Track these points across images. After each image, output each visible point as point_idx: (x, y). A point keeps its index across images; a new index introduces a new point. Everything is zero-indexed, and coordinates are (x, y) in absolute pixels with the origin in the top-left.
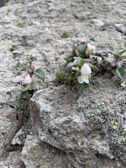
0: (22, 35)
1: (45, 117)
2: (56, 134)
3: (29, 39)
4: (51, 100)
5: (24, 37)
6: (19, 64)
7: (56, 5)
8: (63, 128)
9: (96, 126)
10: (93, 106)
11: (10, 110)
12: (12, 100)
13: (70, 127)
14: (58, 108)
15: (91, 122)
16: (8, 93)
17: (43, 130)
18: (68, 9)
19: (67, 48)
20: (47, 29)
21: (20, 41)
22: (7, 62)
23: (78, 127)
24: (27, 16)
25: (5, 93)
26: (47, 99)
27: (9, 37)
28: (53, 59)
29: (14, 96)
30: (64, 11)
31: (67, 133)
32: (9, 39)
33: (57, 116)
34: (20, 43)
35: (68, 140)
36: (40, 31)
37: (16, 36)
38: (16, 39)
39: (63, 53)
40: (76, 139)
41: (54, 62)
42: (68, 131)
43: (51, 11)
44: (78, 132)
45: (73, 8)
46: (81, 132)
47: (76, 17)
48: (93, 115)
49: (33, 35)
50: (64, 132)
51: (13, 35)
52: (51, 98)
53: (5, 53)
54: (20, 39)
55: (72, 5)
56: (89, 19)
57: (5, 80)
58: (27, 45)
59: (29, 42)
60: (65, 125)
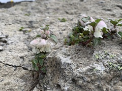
0: (29, 20)
1: (67, 68)
2: (81, 82)
3: (35, 23)
4: (69, 55)
5: (31, 22)
6: (29, 37)
7: (52, 6)
8: (87, 76)
9: (116, 74)
10: (108, 57)
11: (23, 72)
12: (25, 63)
13: (94, 74)
14: (77, 61)
15: (110, 70)
16: (21, 57)
17: (66, 81)
18: (61, 8)
19: (67, 27)
20: (48, 17)
21: (27, 24)
22: (18, 37)
23: (101, 74)
24: (31, 11)
25: (18, 58)
26: (65, 54)
27: (19, 22)
28: (58, 33)
29: (27, 60)
30: (58, 9)
31: (92, 80)
32: (18, 23)
33: (78, 67)
34: (27, 26)
35: (93, 87)
36: (43, 19)
37: (24, 21)
38: (24, 23)
39: (65, 30)
40: (100, 85)
41: (59, 35)
42: (93, 78)
43: (48, 9)
44: (102, 79)
45: (64, 8)
46: (104, 79)
47: (67, 13)
48: (111, 63)
49: (38, 20)
50: (89, 80)
51: (22, 20)
52: (68, 53)
53: (15, 32)
54: (28, 23)
55: (63, 6)
56: (76, 14)
57: (18, 47)
58: (33, 27)
59: (34, 25)
60: (89, 73)
